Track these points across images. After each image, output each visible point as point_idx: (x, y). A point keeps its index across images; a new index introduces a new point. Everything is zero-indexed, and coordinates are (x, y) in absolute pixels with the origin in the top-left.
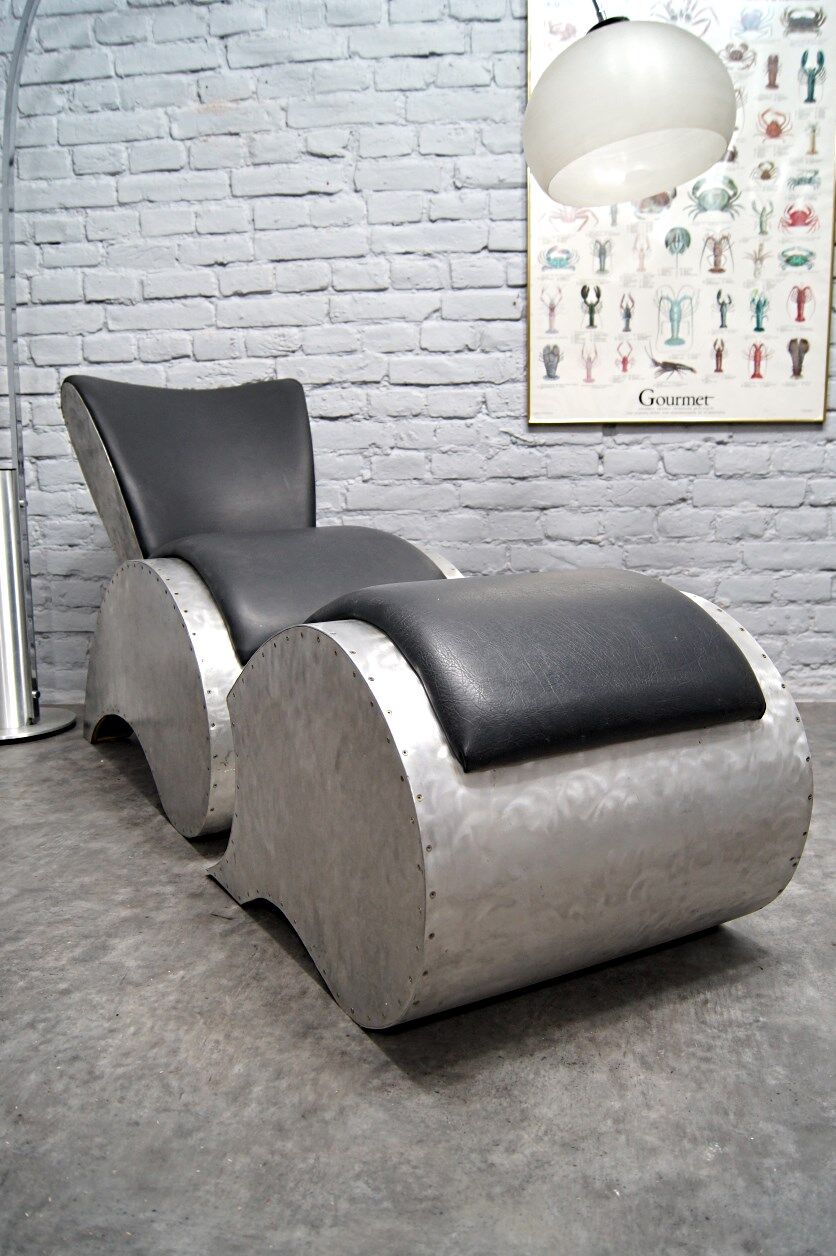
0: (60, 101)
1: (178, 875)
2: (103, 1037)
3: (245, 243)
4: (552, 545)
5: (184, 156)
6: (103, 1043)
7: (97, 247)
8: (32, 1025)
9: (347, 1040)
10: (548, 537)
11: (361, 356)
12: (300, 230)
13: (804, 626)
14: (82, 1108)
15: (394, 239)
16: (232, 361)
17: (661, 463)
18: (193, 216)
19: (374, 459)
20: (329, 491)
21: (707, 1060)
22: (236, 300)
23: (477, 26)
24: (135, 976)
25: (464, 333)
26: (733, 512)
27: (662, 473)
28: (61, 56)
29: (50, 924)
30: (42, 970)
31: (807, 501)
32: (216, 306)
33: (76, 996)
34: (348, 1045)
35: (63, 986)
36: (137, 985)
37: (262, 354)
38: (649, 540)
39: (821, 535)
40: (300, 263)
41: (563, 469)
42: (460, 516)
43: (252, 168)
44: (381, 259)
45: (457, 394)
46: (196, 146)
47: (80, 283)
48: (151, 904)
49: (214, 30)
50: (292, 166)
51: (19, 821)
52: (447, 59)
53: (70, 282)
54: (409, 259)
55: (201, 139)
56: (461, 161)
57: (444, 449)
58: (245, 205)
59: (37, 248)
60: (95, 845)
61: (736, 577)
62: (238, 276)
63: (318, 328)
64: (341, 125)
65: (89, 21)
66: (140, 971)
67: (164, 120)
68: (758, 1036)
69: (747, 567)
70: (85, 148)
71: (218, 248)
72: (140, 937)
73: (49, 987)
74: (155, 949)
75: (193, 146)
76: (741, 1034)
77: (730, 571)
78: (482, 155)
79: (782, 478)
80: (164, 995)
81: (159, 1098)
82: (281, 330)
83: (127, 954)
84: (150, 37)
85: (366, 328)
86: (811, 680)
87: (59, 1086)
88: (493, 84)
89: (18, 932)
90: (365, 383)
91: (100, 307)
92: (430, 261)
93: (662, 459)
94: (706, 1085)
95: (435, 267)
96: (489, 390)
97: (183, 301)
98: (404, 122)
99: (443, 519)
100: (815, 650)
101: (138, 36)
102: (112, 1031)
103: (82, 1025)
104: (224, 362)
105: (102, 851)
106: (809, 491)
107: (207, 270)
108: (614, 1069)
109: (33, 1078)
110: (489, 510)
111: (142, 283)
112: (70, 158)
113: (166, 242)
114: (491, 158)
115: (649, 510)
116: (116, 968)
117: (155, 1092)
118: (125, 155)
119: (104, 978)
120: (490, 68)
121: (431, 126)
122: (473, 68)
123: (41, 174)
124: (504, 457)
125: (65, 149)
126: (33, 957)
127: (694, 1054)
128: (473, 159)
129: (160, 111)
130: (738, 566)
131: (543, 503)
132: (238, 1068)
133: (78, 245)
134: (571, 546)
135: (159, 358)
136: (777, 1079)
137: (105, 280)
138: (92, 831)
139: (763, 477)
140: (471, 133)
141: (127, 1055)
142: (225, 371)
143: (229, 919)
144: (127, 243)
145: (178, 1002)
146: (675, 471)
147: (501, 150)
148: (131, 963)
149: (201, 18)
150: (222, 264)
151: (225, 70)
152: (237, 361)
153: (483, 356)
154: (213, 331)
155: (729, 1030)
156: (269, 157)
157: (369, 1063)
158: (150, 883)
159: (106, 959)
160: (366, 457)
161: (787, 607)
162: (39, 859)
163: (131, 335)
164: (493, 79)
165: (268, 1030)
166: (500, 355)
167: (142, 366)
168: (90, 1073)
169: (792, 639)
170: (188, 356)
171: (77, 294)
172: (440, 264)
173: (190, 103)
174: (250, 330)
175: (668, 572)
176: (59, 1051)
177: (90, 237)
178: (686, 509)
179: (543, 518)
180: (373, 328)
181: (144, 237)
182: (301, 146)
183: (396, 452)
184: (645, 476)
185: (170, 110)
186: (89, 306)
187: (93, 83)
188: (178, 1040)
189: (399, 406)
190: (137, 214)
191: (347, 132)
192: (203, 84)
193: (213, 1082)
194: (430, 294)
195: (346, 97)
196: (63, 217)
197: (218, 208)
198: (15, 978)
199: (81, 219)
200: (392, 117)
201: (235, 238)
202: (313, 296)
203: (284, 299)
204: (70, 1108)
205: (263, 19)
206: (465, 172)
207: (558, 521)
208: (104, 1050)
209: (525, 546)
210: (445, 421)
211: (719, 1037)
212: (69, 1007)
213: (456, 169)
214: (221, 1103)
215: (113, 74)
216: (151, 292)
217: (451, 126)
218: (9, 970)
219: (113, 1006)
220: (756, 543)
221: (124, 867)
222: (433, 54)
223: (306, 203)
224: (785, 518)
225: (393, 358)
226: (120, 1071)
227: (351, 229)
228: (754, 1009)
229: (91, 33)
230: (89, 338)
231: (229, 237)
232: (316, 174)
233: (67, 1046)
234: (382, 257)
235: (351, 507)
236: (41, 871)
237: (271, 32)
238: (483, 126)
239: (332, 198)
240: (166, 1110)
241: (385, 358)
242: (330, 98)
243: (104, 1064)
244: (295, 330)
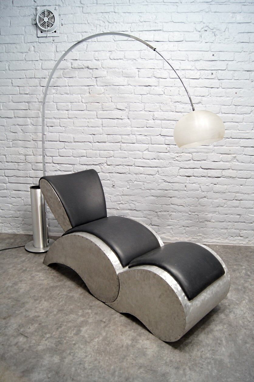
0: (54, 91)
1: (91, 306)
2: (85, 358)
3: (100, 130)
4: (172, 206)
5: (85, 107)
6: (85, 359)
7: (62, 128)
8: (70, 354)
9: (132, 360)
10: (172, 204)
11: (128, 159)
12: (114, 128)
13: (232, 227)
14: (84, 377)
15: (138, 131)
16: (96, 158)
17: (200, 188)
18: (87, 122)
19: (130, 183)
20: (119, 190)
21: (202, 368)
22: (97, 143)
23: (161, 79)
24: (88, 340)
25: (154, 155)
26: (217, 201)
27: (200, 191)
28: (54, 80)
29: (67, 322)
30: (68, 337)
31: (235, 199)
32: (92, 144)
33: (77, 345)
34: (133, 361)
35: (74, 342)
36: (89, 343)
37: (103, 157)
38: (196, 206)
39: (238, 207)
40: (114, 135)
41: (176, 189)
42: (150, 198)
43: (102, 111)
44: (134, 136)
45: (152, 169)
46: (88, 105)
47: (58, 137)
48: (87, 316)
49: (93, 76)
50: (112, 111)
51: (52, 285)
52: (153, 87)
53: (55, 136)
54: (141, 136)
55: (90, 103)
56: (155, 113)
57: (147, 182)
58: (100, 120)
59: (47, 127)
60: (71, 294)
61: (216, 216)
62: (98, 138)
63: (118, 151)
64: (125, 102)
65: (62, 71)
66: (89, 338)
67: (80, 98)
68: (212, 362)
69: (219, 213)
70: (60, 103)
71: (93, 130)
72: (87, 327)
73: (71, 343)
74: (90, 332)
75: (87, 105)
76: (209, 361)
77: (215, 214)
78: (160, 112)
79: (229, 193)
80: (95, 346)
81: (98, 375)
82: (109, 151)
83: (85, 333)
84: (77, 77)
85: (130, 152)
86: (233, 240)
87: (79, 371)
88: (164, 94)
89: (61, 325)
90: (129, 165)
91: (63, 143)
92: (146, 137)
93: (200, 187)
94: (201, 375)
95: (147, 138)
96: (159, 169)
97: (84, 143)
98: (141, 102)
99: (146, 198)
100: (234, 233)
101: (74, 76)
102: (86, 356)
103: (80, 354)
104: (94, 158)
105: (73, 297)
106: (236, 196)
107: (90, 136)
108: (184, 370)
109: (73, 369)
110: (158, 197)
111: (74, 138)
112: (56, 106)
113: (80, 128)
114: (162, 113)
115: (197, 199)
116: (84, 337)
117: (97, 373)
118: (70, 106)
119: (82, 340)
120: (163, 90)
121: (148, 104)
122: (159, 90)
123: (49, 109)
124: (162, 185)
125: (55, 103)
126: (66, 333)
127: (199, 366)
128: (158, 113)
129: (80, 95)
130: (217, 213)
131: (171, 196)
132: (112, 367)
133: (58, 127)
134: (177, 206)
135: (78, 156)
136: (214, 373)
137: (64, 136)
138: (69, 289)
139: (225, 193)
140: (158, 106)
141: (90, 363)
142: (94, 160)
143: (105, 322)
144: (70, 128)
145: (98, 348)
146: (203, 190)
147: (165, 111)
148: (87, 336)
149: (91, 73)
150: (94, 135)
151: (96, 86)
152: (97, 158)
153: (158, 161)
154: (91, 150)
155: (207, 360)
156: (106, 109)
157: (137, 366)
158: (85, 309)
159: (81, 334)
160: (128, 183)
161: (228, 223)
162: (59, 299)
163: (71, 150)
164: (164, 93)
165: (117, 357)
166: (162, 161)
167: (73, 158)
168: (84, 368)
169: (229, 230)
170: (85, 156)
171: (58, 139)
172: (148, 138)
173: (87, 94)
174: (101, 151)
175: (200, 213)
176: (77, 362)
177: (61, 126)
178: (205, 199)
179: (171, 199)
180: (131, 152)
181: (75, 127)
182: (115, 107)
183: (135, 182)
184: (196, 191)
185: (82, 95)
186: (60, 142)
187: (62, 87)
188: (100, 359)
189: (137, 172)
190: (73, 121)
191: (127, 104)
192: (90, 89)
193: (108, 371)
194: (146, 145)
195: (126, 95)
196: (54, 120)
197: (93, 121)
198: (63, 340)
199: (58, 121)
200: (138, 101)
201: (98, 128)
202: (116, 144)
203: (109, 144)
204: (82, 377)
205: (106, 74)
206: (156, 116)
207: (174, 200)
208: (85, 362)
209: (166, 206)
210: (148, 176)
211: (204, 362)
212: (76, 349)
213: (154, 115)
214: (110, 376)
215: (67, 85)
216: (76, 140)
217: (153, 104)
218: (61, 337)
219: (85, 349)
220: (222, 208)
221: (79, 303)
222: (149, 86)
223: (116, 121)
224: (229, 203)
225: (136, 160)
226: (90, 367)
227: (127, 128)
228: (212, 354)
229: (62, 75)
230: (60, 150)
231: (96, 128)
232: (118, 114)
233: (78, 360)
234: (134, 135)
235: (124, 194)
236: (61, 304)
237: (108, 77)
238: (161, 105)
239: (122, 120)
240: (100, 378)
241: (134, 160)
242: (123, 95)
243: (86, 365)
244: (112, 152)
